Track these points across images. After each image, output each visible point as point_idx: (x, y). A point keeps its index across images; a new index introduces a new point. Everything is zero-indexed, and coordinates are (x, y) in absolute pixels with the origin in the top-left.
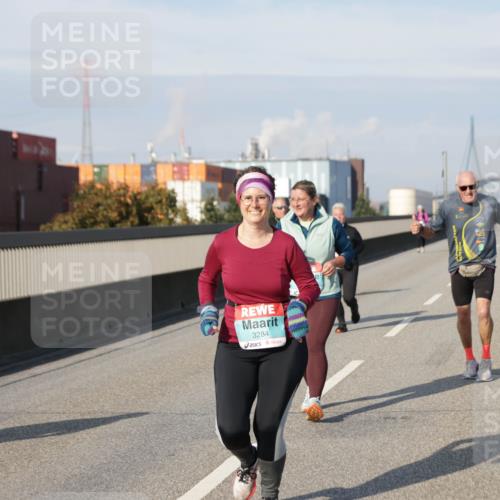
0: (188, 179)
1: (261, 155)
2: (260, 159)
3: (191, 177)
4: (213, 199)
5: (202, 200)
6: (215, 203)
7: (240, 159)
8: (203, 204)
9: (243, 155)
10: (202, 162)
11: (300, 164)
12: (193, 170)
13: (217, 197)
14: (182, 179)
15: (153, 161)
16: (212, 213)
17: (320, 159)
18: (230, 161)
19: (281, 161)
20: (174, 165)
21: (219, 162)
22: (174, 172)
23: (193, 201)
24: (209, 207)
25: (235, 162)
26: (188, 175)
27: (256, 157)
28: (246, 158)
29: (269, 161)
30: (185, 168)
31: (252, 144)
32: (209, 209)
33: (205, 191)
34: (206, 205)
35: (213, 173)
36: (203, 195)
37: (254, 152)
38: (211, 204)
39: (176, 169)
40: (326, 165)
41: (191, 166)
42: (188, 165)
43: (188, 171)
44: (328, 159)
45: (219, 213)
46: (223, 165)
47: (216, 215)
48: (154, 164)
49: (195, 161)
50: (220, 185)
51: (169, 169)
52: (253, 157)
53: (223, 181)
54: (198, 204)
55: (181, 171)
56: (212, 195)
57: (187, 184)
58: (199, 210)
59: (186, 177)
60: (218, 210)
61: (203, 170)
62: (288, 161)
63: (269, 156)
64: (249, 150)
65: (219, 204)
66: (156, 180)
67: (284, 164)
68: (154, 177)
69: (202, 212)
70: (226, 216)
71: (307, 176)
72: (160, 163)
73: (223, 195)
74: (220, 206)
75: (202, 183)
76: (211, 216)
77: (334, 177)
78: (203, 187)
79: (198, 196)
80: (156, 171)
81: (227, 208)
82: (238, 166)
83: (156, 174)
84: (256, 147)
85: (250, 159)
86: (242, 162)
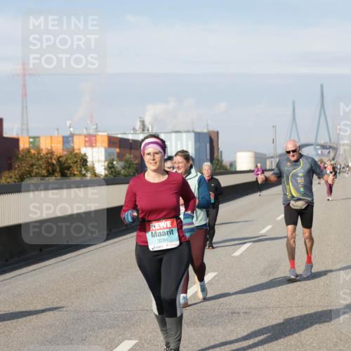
0: (96, 146)
1: (146, 129)
2: (146, 131)
3: (98, 144)
4: (113, 160)
5: (105, 161)
6: (115, 163)
7: (132, 132)
8: (106, 163)
9: (134, 129)
10: (106, 134)
11: (173, 135)
12: (99, 140)
13: (116, 158)
14: (92, 146)
16: (113, 170)
17: (188, 132)
18: (125, 133)
19: (161, 133)
20: (85, 136)
21: (117, 134)
22: (86, 141)
23: (99, 161)
24: (110, 165)
25: (128, 134)
26: (96, 143)
27: (143, 130)
28: (136, 131)
30: (94, 138)
31: (140, 121)
32: (110, 167)
33: (108, 155)
34: (108, 165)
35: (113, 142)
36: (106, 157)
37: (142, 127)
38: (112, 163)
39: (87, 139)
40: (192, 136)
41: (98, 138)
42: (95, 136)
43: (96, 140)
44: (193, 131)
45: (117, 170)
46: (120, 136)
47: (115, 171)
48: (72, 135)
49: (100, 134)
50: (118, 150)
51: (82, 139)
52: (141, 131)
53: (120, 147)
54: (103, 164)
55: (91, 141)
56: (113, 157)
57: (95, 149)
58: (103, 167)
59: (94, 145)
60: (117, 167)
61: (106, 139)
62: (165, 133)
63: (152, 129)
64: (138, 125)
65: (117, 163)
66: (73, 147)
68: (72, 145)
69: (105, 169)
70: (122, 172)
71: (179, 143)
72: (76, 135)
73: (120, 157)
74: (118, 165)
75: (105, 149)
76: (112, 172)
77: (198, 144)
78: (106, 151)
79: (103, 158)
80: (73, 140)
81: (123, 166)
82: (130, 137)
83: (73, 143)
84: (143, 123)
85: (138, 132)
86: (133, 134)
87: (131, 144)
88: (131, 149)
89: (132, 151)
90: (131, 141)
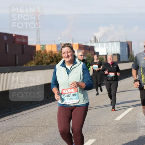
1: (97, 41)
2: (97, 42)
7: (90, 42)
9: (91, 41)
10: (77, 43)
11: (110, 43)
17: (117, 42)
18: (86, 43)
19: (103, 42)
25: (88, 43)
28: (92, 42)
29: (99, 42)
31: (94, 37)
35: (81, 47)
37: (94, 40)
40: (119, 43)
44: (119, 41)
46: (84, 44)
49: (75, 43)
52: (94, 41)
53: (84, 50)
61: (78, 46)
62: (106, 42)
64: (93, 39)
67: (105, 44)
71: (113, 47)
77: (122, 48)
82: (89, 45)
84: (95, 38)
85: (93, 42)
86: (90, 43)
89: (90, 51)
90: (89, 47)
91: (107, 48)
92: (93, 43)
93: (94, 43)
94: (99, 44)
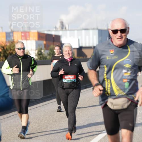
0: (29, 39)
1: (64, 27)
2: (64, 29)
3: (31, 38)
4: (41, 49)
5: (36, 50)
6: (42, 51)
7: (54, 29)
8: (36, 52)
9: (56, 28)
10: (36, 31)
11: (83, 31)
12: (31, 35)
13: (43, 48)
14: (26, 39)
15: (11, 31)
16: (41, 56)
17: (94, 29)
18: (49, 31)
19: (74, 30)
20: (22, 33)
21: (44, 31)
22: (22, 36)
23: (31, 50)
24: (39, 53)
25: (52, 31)
26: (29, 37)
27: (62, 28)
28: (57, 29)
29: (68, 30)
30: (28, 34)
31: (60, 22)
32: (40, 54)
33: (38, 45)
34: (38, 52)
35: (41, 36)
36: (36, 47)
37: (61, 26)
38: (41, 51)
39: (23, 34)
40: (96, 32)
41: (30, 33)
42: (29, 32)
43: (29, 35)
44: (97, 29)
45: (44, 56)
46: (46, 32)
47: (43, 57)
48: (12, 32)
49: (32, 31)
50: (45, 42)
51: (19, 34)
52: (61, 28)
53: (46, 40)
54: (34, 52)
55: (26, 35)
56: (41, 47)
57: (29, 42)
58: (35, 54)
59: (28, 38)
60: (44, 54)
61: (36, 35)
62: (78, 30)
63: (68, 28)
65: (44, 51)
66: (14, 40)
67: (76, 32)
68: (12, 38)
69: (36, 55)
70: (48, 57)
71: (87, 37)
72: (15, 31)
73: (46, 47)
74: (45, 52)
75: (36, 41)
76: (41, 58)
77: (101, 38)
78: (36, 43)
79: (34, 48)
80: (13, 35)
81: (49, 53)
82: (53, 33)
83: (13, 37)
84: (62, 24)
85: (59, 29)
86: (55, 31)
87: (54, 38)
88: (54, 41)
89: (55, 43)
90: (54, 36)
91: (80, 38)
92: (59, 31)
93: (61, 30)
94: (68, 32)
